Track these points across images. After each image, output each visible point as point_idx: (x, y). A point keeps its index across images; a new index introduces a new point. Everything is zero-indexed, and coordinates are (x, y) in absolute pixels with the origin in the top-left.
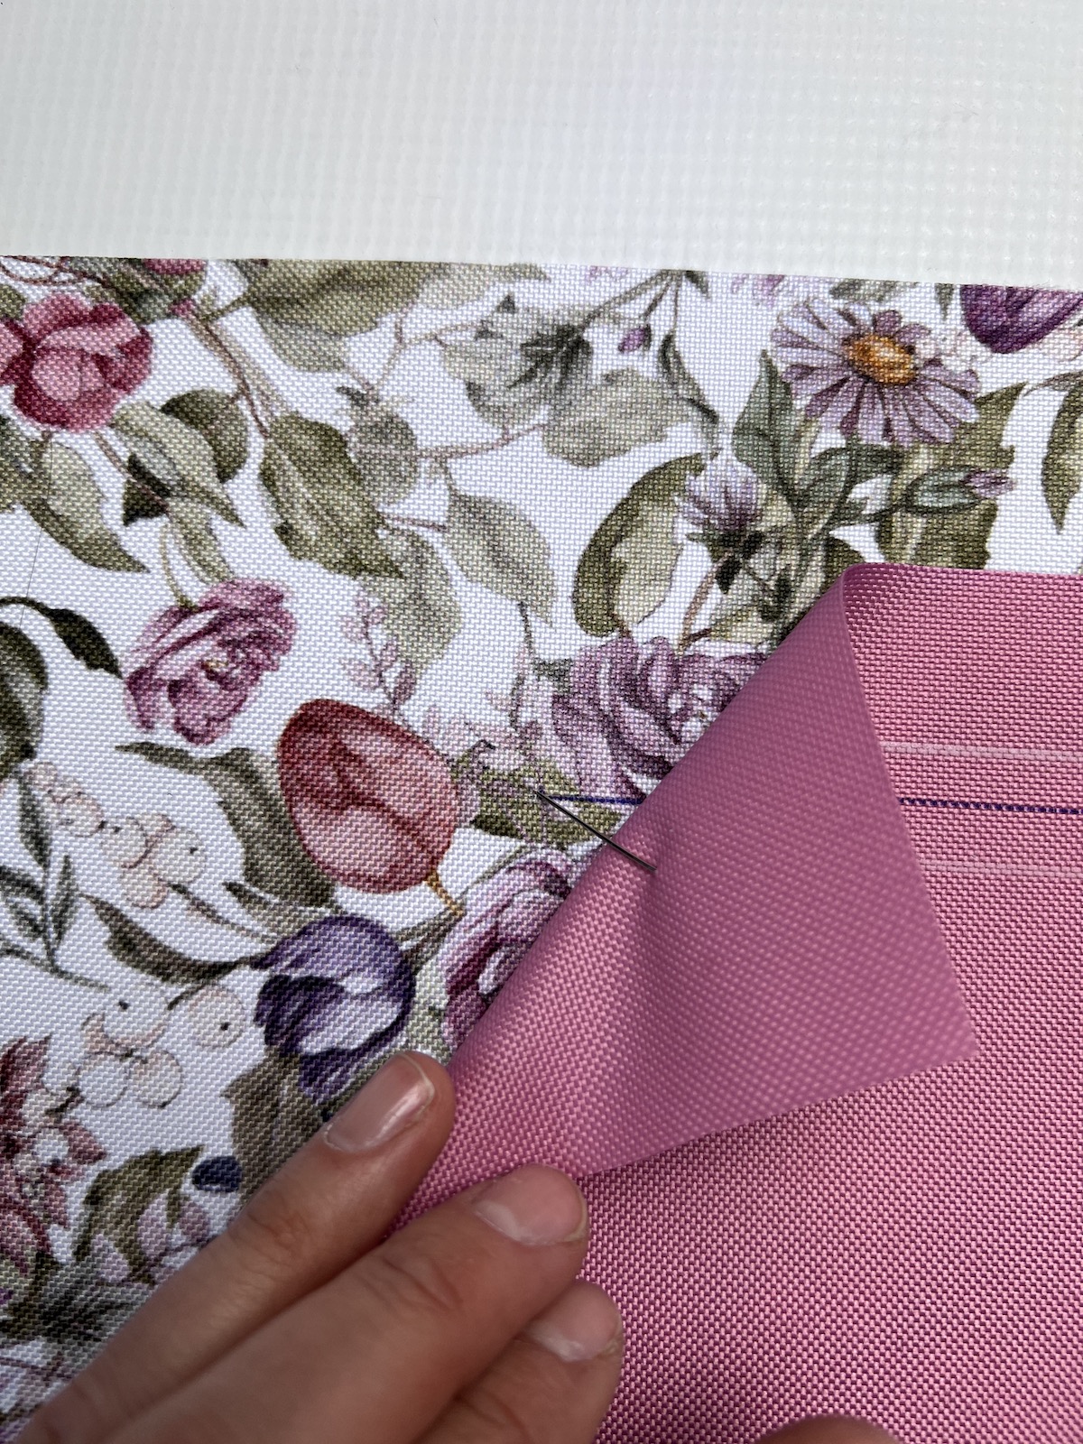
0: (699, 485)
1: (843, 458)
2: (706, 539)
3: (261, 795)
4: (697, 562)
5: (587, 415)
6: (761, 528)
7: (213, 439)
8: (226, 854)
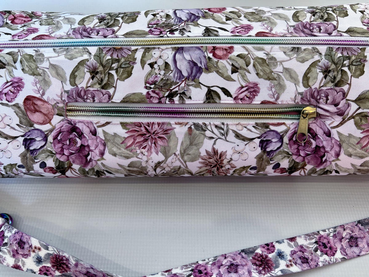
0: (88, 63)
1: (111, 60)
2: (89, 72)
4: (88, 75)
5: (71, 53)
6: (98, 71)
7: (13, 57)
8: (16, 120)
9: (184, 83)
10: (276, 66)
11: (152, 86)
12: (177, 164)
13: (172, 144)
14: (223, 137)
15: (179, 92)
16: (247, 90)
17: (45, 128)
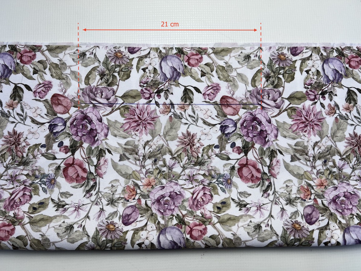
0: (98, 69)
1: (114, 66)
2: (99, 75)
3: (49, 104)
4: (98, 77)
5: (86, 62)
6: (105, 73)
7: (43, 65)
8: (45, 111)
9: (168, 82)
10: (231, 72)
11: (145, 85)
12: (161, 142)
13: (157, 128)
14: (195, 123)
15: (164, 89)
16: (212, 88)
17: (65, 116)
